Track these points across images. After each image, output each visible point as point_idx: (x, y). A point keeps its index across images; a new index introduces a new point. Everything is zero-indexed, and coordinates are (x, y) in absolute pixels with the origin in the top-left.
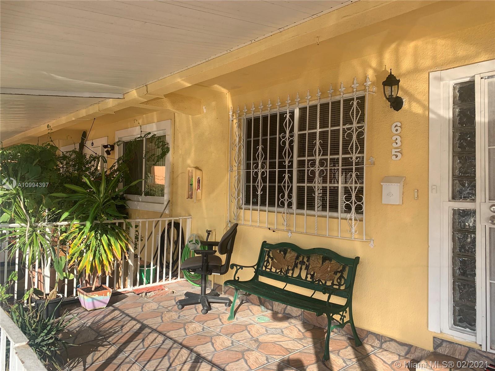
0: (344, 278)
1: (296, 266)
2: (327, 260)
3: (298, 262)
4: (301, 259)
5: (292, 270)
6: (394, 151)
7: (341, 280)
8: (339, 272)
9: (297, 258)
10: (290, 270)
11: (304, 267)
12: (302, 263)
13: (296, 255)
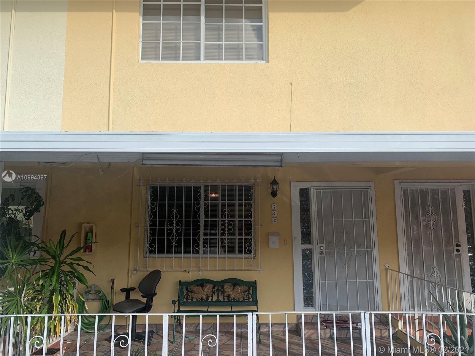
0: (250, 294)
1: (213, 293)
2: (237, 285)
3: (215, 291)
4: (216, 288)
5: (211, 297)
6: (273, 219)
7: (249, 296)
8: (247, 291)
9: (214, 288)
10: (209, 297)
11: (220, 293)
12: (218, 290)
13: (212, 286)
